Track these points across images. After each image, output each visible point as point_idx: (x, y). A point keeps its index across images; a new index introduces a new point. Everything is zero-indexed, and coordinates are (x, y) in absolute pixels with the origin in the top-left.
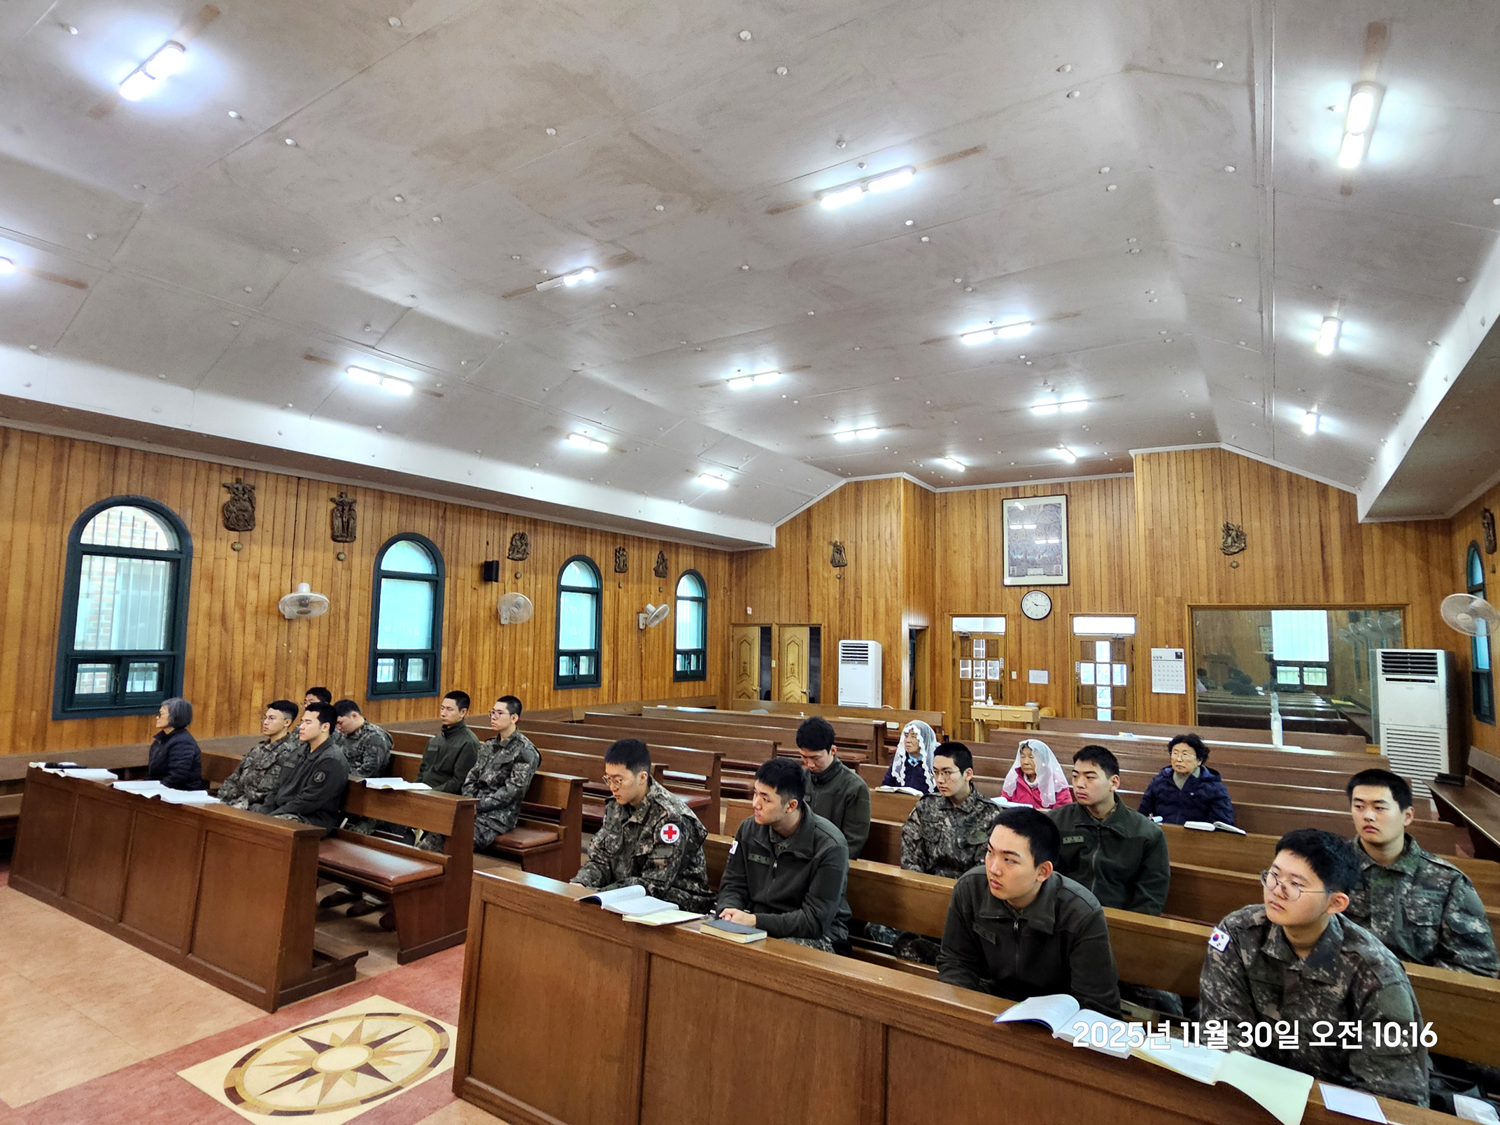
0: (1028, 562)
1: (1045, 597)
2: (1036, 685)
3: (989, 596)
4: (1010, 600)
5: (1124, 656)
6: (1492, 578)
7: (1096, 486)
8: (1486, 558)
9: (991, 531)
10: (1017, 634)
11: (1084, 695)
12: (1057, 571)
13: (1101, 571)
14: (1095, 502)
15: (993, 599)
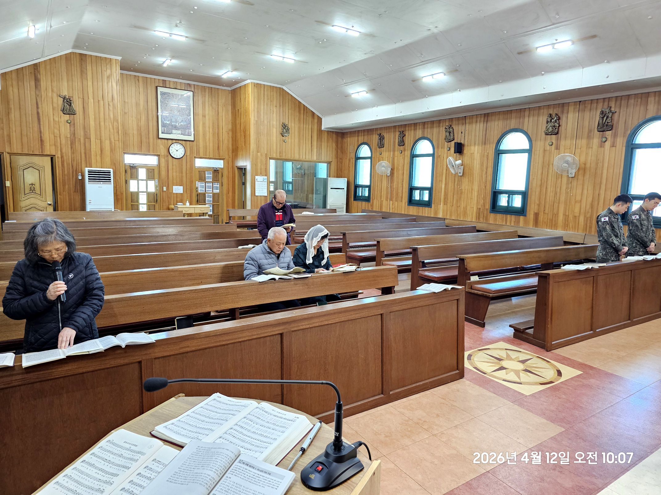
0: (172, 126)
1: (181, 147)
2: (177, 194)
3: (149, 143)
4: (162, 147)
5: (218, 179)
6: (379, 156)
7: (207, 90)
8: (376, 149)
9: (150, 104)
10: (166, 166)
11: (200, 198)
12: (188, 133)
13: (209, 135)
14: (207, 99)
15: (151, 145)
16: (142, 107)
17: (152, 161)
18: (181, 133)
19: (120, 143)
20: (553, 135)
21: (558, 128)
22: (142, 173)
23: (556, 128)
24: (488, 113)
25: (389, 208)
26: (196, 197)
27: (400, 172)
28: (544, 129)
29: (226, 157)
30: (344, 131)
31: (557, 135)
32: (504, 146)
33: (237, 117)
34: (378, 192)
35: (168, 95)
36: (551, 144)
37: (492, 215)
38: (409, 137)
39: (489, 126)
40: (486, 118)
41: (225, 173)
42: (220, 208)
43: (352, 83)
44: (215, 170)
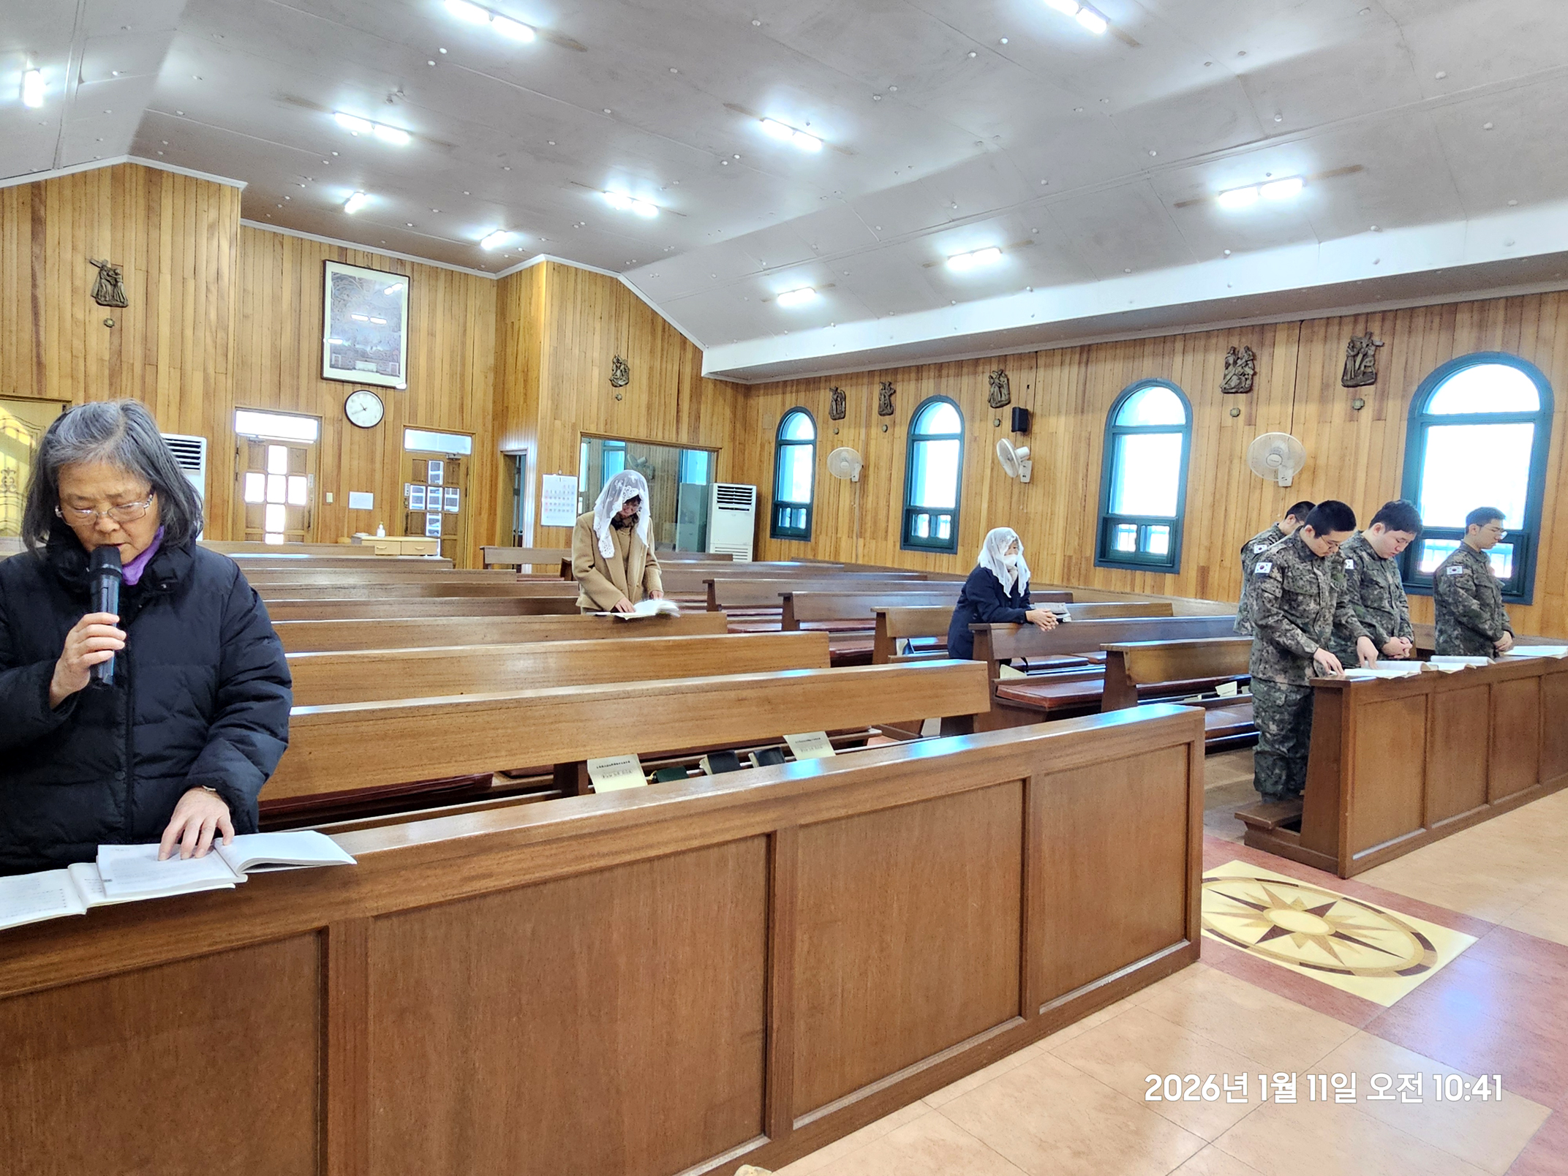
0: (356, 351)
1: (375, 401)
2: (357, 510)
3: (298, 389)
4: (327, 398)
5: (458, 479)
6: (833, 437)
7: (442, 276)
8: (825, 422)
9: (305, 298)
10: (336, 443)
11: (414, 522)
12: (393, 370)
14: (440, 295)
15: (303, 392)
16: (285, 306)
17: (304, 430)
18: (375, 370)
19: (230, 381)
20: (1241, 392)
21: (1252, 379)
22: (278, 459)
23: (1246, 379)
24: (1090, 345)
25: (857, 556)
26: (405, 523)
27: (884, 472)
28: (1220, 381)
29: (479, 429)
30: (752, 382)
31: (1249, 394)
32: (1124, 419)
33: (508, 339)
34: (831, 518)
35: (351, 282)
36: (1235, 412)
37: (1100, 572)
38: (906, 396)
39: (1091, 374)
40: (1085, 356)
41: (475, 468)
42: (459, 550)
43: (782, 267)
44: (452, 459)
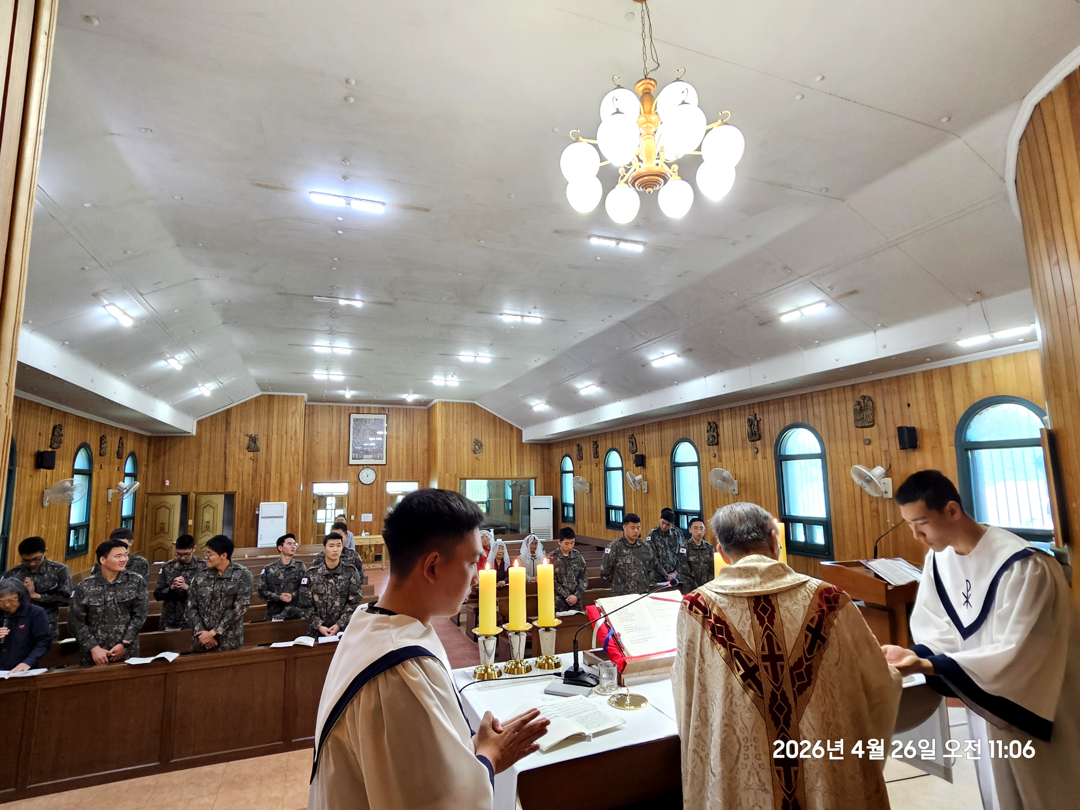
0: (364, 451)
1: (372, 471)
2: (366, 522)
3: (338, 470)
4: (352, 473)
8: (576, 462)
9: (342, 431)
10: (356, 493)
12: (380, 457)
13: (403, 458)
14: (401, 420)
15: (341, 473)
16: (334, 436)
17: (342, 488)
18: (372, 458)
20: (714, 445)
21: (718, 437)
22: (331, 503)
23: (715, 438)
27: (597, 488)
28: (706, 438)
29: (422, 479)
30: (551, 442)
31: (717, 446)
34: (581, 512)
35: (362, 421)
36: (714, 455)
38: (602, 448)
39: (663, 436)
40: (659, 428)
43: (527, 396)
